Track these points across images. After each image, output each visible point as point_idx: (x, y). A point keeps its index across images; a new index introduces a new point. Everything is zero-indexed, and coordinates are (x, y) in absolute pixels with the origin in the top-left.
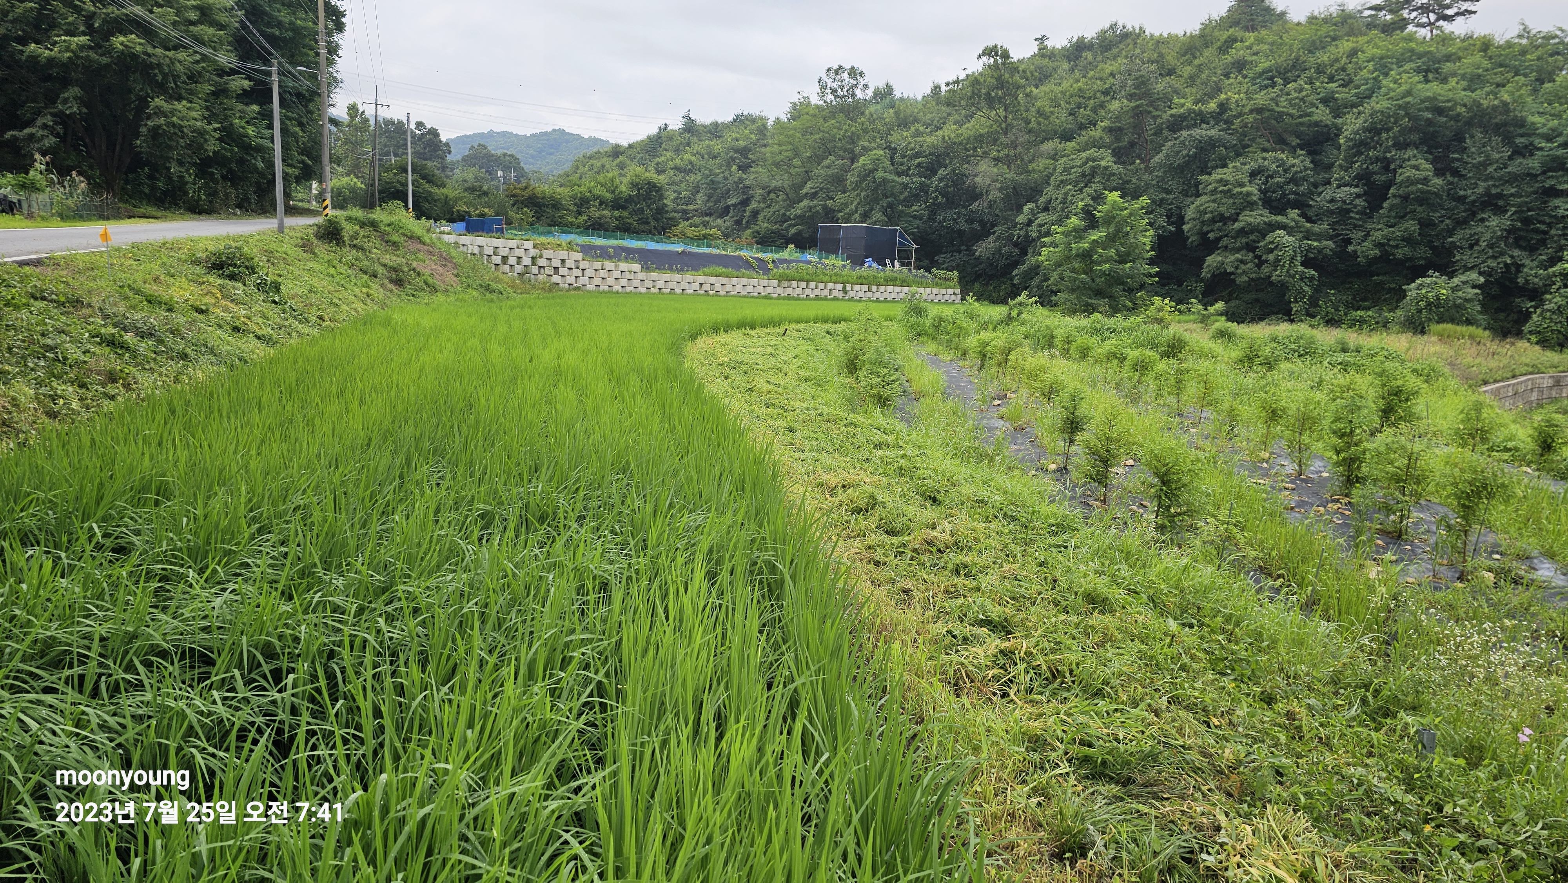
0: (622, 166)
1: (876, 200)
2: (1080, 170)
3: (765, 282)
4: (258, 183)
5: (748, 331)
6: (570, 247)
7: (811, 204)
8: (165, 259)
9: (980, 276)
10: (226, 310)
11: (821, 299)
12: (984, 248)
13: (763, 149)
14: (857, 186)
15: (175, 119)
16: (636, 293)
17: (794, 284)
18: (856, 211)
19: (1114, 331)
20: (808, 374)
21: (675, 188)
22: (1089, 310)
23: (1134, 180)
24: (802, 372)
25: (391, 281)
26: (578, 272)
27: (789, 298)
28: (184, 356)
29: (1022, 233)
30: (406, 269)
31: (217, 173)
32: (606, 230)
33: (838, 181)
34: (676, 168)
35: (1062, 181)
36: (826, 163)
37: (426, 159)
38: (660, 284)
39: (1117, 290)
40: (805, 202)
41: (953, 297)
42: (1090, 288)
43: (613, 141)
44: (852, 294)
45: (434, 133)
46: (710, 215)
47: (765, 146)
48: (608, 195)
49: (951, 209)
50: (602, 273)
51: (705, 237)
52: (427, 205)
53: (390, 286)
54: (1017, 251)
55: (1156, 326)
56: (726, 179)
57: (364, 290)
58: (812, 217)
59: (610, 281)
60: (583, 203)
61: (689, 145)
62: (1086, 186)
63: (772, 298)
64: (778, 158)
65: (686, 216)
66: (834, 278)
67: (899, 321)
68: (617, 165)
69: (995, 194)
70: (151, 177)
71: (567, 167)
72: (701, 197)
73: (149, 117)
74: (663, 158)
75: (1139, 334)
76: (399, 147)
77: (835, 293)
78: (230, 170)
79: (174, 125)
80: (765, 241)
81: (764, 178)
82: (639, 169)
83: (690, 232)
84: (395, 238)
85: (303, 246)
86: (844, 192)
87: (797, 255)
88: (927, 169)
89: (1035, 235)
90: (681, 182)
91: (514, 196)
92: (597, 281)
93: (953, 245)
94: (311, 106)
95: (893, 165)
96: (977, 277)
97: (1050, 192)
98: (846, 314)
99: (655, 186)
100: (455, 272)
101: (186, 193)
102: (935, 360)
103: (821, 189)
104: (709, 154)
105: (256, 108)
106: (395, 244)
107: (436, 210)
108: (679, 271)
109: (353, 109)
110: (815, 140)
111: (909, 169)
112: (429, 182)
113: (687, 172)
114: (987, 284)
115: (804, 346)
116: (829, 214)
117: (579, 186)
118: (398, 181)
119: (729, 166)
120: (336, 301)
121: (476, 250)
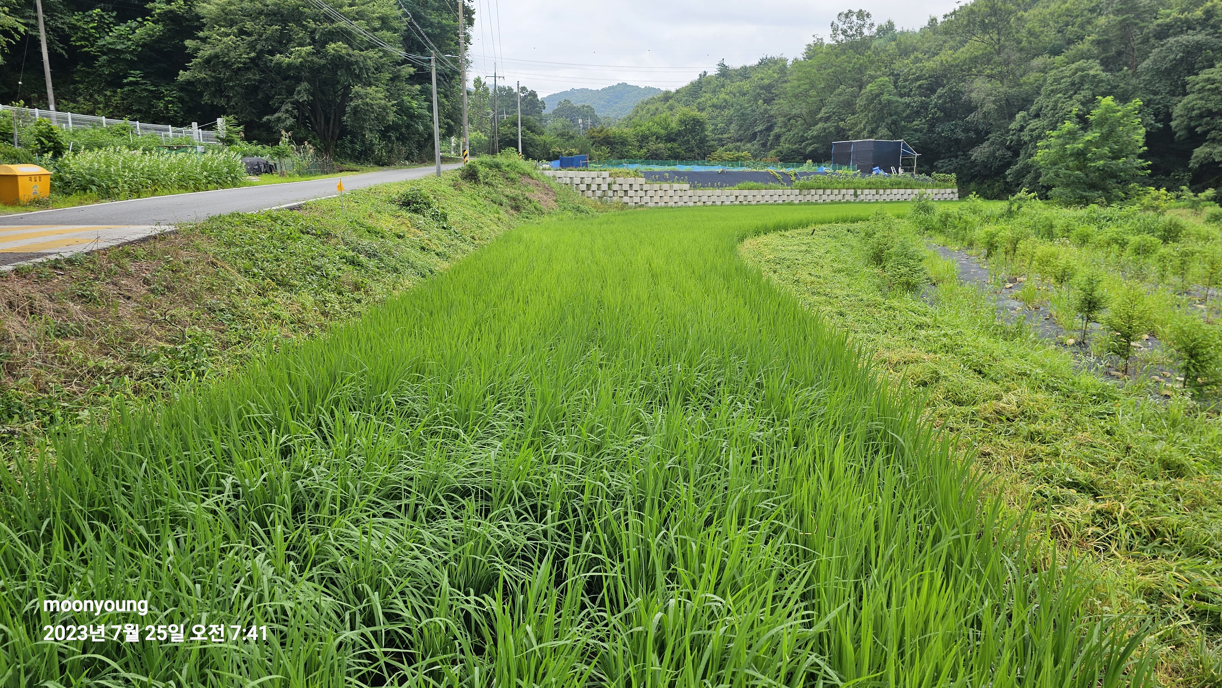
0: (671, 108)
1: (882, 119)
2: (1069, 80)
3: (788, 192)
4: (418, 141)
5: (783, 233)
6: (636, 174)
7: (826, 125)
8: (373, 201)
9: (976, 176)
10: (415, 235)
11: (836, 203)
12: (979, 153)
13: (784, 85)
14: (866, 108)
15: (368, 100)
16: (686, 207)
17: (813, 192)
18: (864, 129)
19: (1110, 219)
20: (840, 266)
21: (714, 121)
22: (1084, 201)
23: (1122, 85)
24: (835, 265)
25: (512, 208)
26: (642, 193)
27: (808, 203)
28: (396, 270)
29: (1014, 138)
30: (521, 198)
31: (393, 135)
32: (662, 159)
33: (849, 106)
34: (714, 106)
35: (1052, 91)
36: (838, 91)
37: (527, 115)
38: (704, 199)
39: (1111, 183)
40: (820, 125)
41: (951, 196)
42: (1084, 183)
43: (664, 89)
44: (862, 197)
45: (533, 94)
46: (741, 140)
47: (785, 82)
48: (663, 132)
49: (949, 121)
50: (660, 193)
51: (738, 159)
52: (531, 149)
53: (512, 211)
54: (1010, 153)
55: (1151, 213)
56: (754, 111)
57: (496, 215)
58: (826, 137)
59: (666, 199)
60: (643, 139)
61: (723, 86)
62: (1075, 93)
63: (794, 204)
64: (797, 91)
65: (721, 142)
66: (846, 185)
67: (909, 218)
68: (668, 108)
69: (990, 106)
70: (352, 142)
71: (630, 112)
72: (733, 127)
73: (351, 99)
74: (703, 99)
75: (1135, 221)
76: (509, 107)
77: (847, 197)
78: (401, 134)
79: (367, 105)
80: (786, 159)
81: (786, 108)
82: (686, 110)
83: (726, 156)
84: (512, 175)
85: (454, 186)
86: (853, 114)
87: (815, 168)
88: (927, 89)
89: (1027, 139)
90: (718, 116)
91: (593, 137)
92: (656, 199)
93: (951, 152)
94: (453, 82)
95: (896, 87)
96: (973, 177)
97: (1040, 101)
98: (863, 214)
99: (698, 121)
100: (555, 198)
101: (373, 152)
102: (945, 251)
103: (834, 113)
104: (740, 92)
105: (418, 87)
106: (512, 180)
107: (538, 152)
108: (718, 187)
109: (478, 81)
110: (828, 74)
111: (911, 90)
112: (532, 131)
113: (722, 108)
114: (982, 183)
115: (833, 243)
116: (841, 133)
117: (641, 126)
118: (511, 133)
119: (756, 100)
120: (480, 224)
121: (568, 181)
